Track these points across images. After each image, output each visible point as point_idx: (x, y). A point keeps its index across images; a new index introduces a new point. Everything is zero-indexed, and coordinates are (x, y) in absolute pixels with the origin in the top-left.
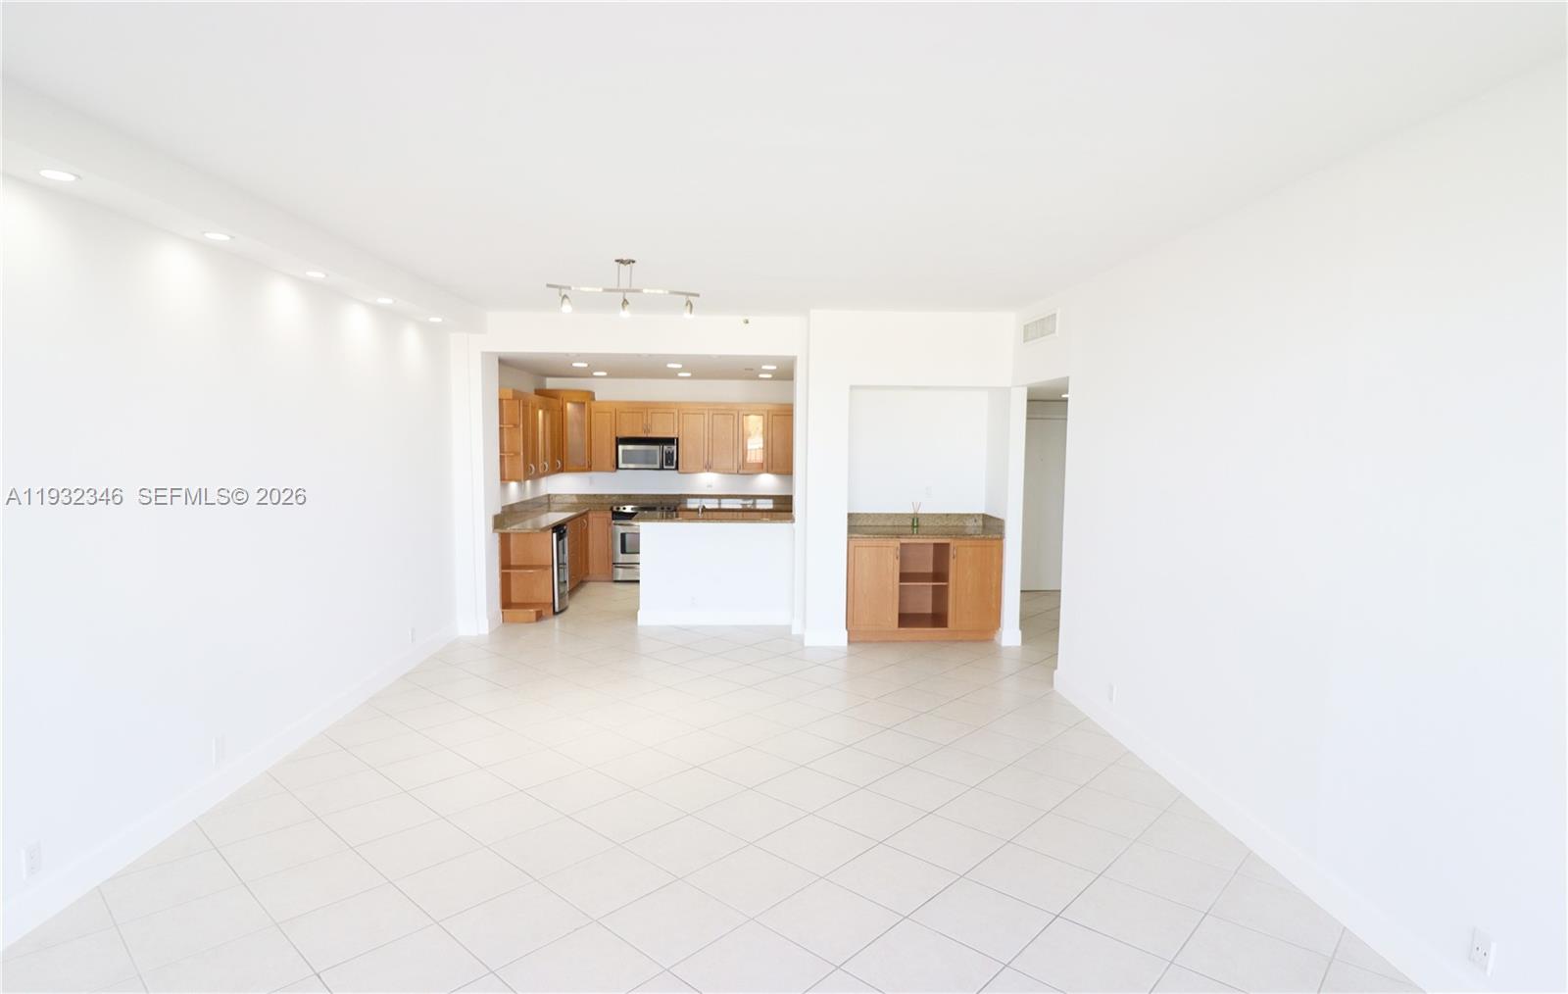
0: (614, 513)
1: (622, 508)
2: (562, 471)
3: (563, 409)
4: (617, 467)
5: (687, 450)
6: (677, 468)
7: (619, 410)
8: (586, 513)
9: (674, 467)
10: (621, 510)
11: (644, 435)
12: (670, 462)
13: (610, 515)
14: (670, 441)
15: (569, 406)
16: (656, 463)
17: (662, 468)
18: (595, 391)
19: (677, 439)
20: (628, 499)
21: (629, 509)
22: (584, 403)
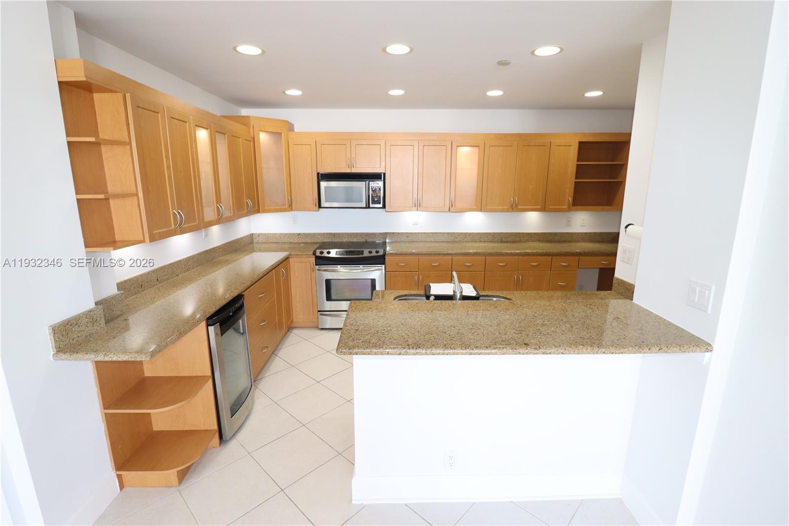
0: (317, 258)
1: (325, 251)
2: (258, 211)
3: (254, 140)
4: (320, 207)
5: (395, 186)
6: (384, 207)
7: (319, 142)
8: (287, 259)
9: (381, 206)
10: (325, 255)
11: (348, 171)
12: (377, 200)
13: (313, 260)
14: (376, 177)
15: (263, 137)
16: (362, 202)
17: (368, 207)
18: (294, 123)
19: (384, 174)
20: (333, 241)
21: (333, 253)
22: (279, 134)
